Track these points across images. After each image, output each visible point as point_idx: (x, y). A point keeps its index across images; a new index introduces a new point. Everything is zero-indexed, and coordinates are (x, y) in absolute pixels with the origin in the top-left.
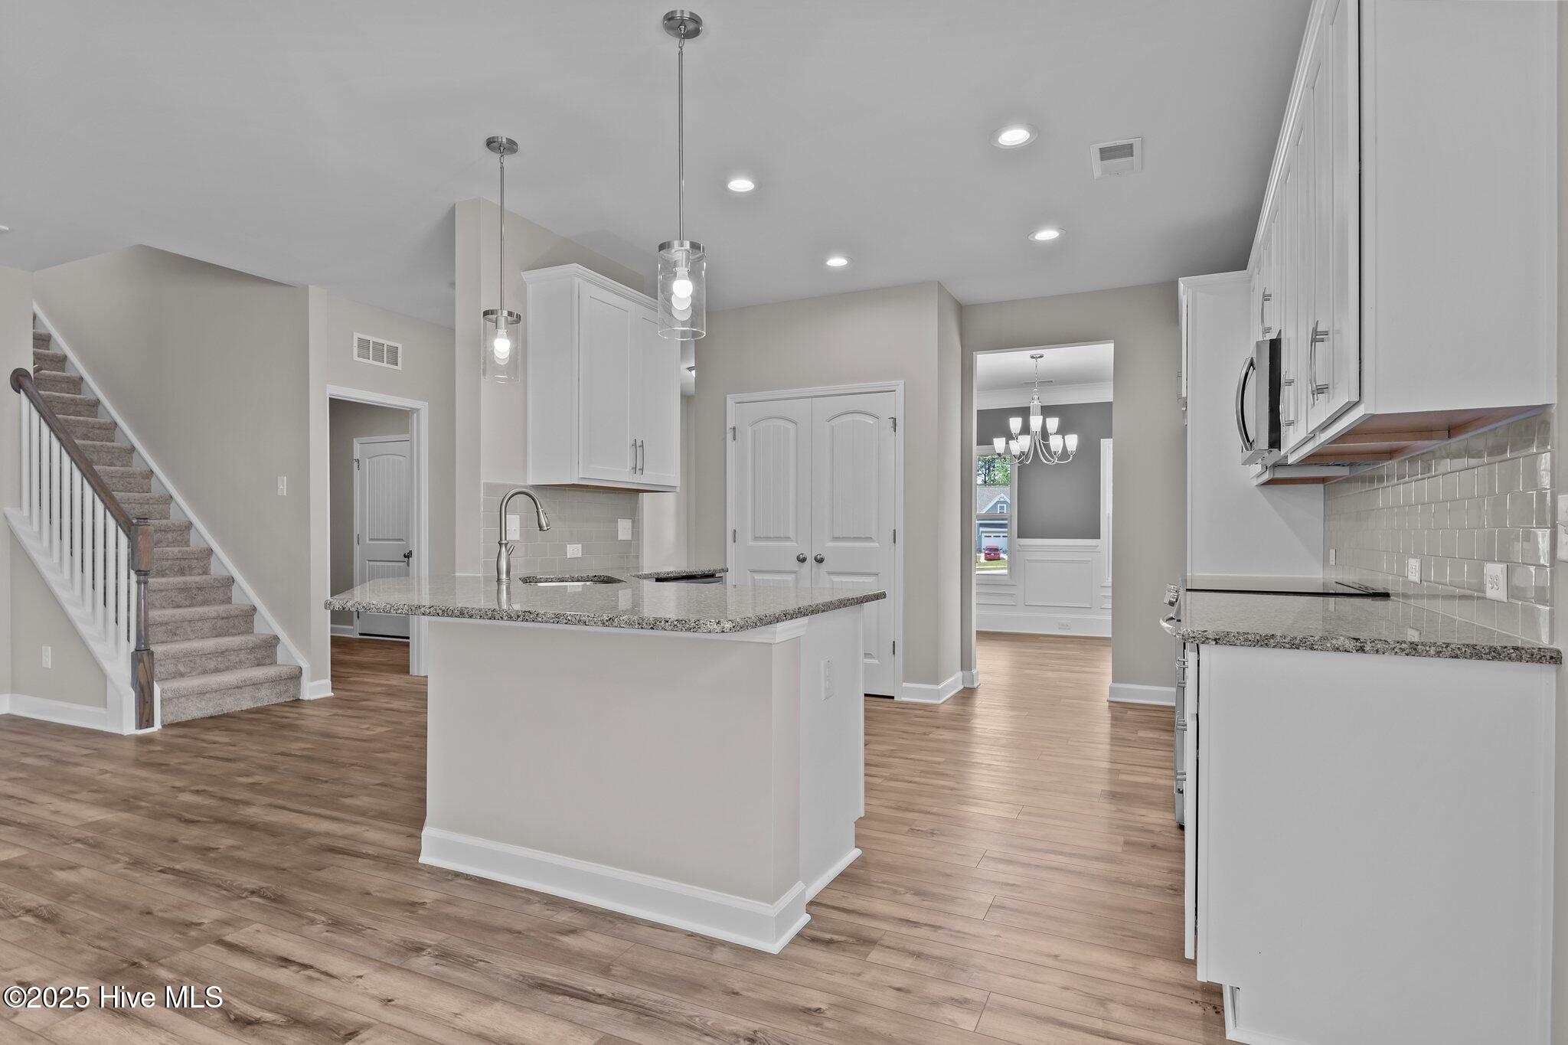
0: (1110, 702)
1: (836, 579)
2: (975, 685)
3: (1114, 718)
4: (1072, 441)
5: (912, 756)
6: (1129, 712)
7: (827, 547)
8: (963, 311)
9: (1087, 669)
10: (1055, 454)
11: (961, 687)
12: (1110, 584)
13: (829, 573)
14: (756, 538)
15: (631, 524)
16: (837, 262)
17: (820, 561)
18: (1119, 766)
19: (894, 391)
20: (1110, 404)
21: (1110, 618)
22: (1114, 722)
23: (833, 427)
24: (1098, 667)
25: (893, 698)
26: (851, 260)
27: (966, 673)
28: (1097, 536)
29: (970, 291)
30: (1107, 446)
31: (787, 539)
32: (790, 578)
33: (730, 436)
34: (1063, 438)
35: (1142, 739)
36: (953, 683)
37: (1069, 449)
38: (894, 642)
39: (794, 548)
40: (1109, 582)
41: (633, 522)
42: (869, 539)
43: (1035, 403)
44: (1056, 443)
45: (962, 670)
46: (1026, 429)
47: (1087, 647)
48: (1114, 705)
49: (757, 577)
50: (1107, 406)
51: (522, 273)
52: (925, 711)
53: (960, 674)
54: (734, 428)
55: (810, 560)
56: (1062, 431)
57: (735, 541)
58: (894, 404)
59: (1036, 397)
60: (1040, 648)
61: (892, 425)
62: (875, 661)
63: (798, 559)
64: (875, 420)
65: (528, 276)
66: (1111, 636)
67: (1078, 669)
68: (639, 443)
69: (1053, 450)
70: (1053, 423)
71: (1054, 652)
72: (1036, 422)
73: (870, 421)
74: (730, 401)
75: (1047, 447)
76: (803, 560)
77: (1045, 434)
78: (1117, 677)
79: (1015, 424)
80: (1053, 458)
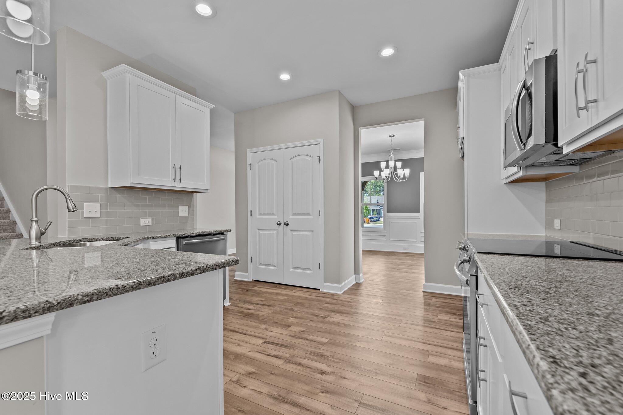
0: (424, 292)
1: (294, 233)
2: (361, 282)
3: (426, 304)
4: (407, 171)
5: (311, 337)
6: (434, 300)
7: (290, 218)
8: (354, 109)
9: (413, 271)
10: (400, 176)
11: (355, 282)
12: (424, 232)
13: (291, 230)
14: (261, 214)
15: (188, 208)
16: (285, 77)
17: (287, 225)
18: (428, 347)
19: (319, 144)
20: (423, 158)
21: (424, 245)
22: (426, 307)
23: (292, 162)
24: (419, 270)
25: (319, 290)
26: (292, 76)
27: (357, 275)
28: (419, 212)
29: (356, 97)
30: (422, 175)
31: (273, 214)
32: (274, 232)
33: (249, 168)
34: (403, 170)
35: (441, 321)
36: (350, 281)
37: (406, 175)
38: (320, 263)
39: (277, 219)
40: (423, 231)
41: (189, 207)
42: (308, 214)
43: (391, 155)
44: (400, 172)
45: (355, 274)
46: (387, 167)
47: (415, 258)
48: (426, 294)
49: (261, 232)
50: (422, 159)
51: (102, 73)
52: (332, 299)
53: (354, 276)
54: (251, 164)
55: (283, 224)
56: (403, 167)
57: (251, 216)
58: (319, 150)
59: (392, 153)
60: (395, 259)
61: (318, 160)
62: (312, 272)
63: (277, 224)
64: (311, 158)
65: (105, 74)
66: (424, 253)
67: (410, 271)
68: (178, 167)
69: (399, 175)
70: (399, 164)
71: (400, 261)
72: (392, 164)
73: (309, 158)
74: (249, 151)
75: (397, 174)
76: (280, 224)
77: (396, 168)
78: (427, 280)
79: (383, 165)
80: (399, 178)
